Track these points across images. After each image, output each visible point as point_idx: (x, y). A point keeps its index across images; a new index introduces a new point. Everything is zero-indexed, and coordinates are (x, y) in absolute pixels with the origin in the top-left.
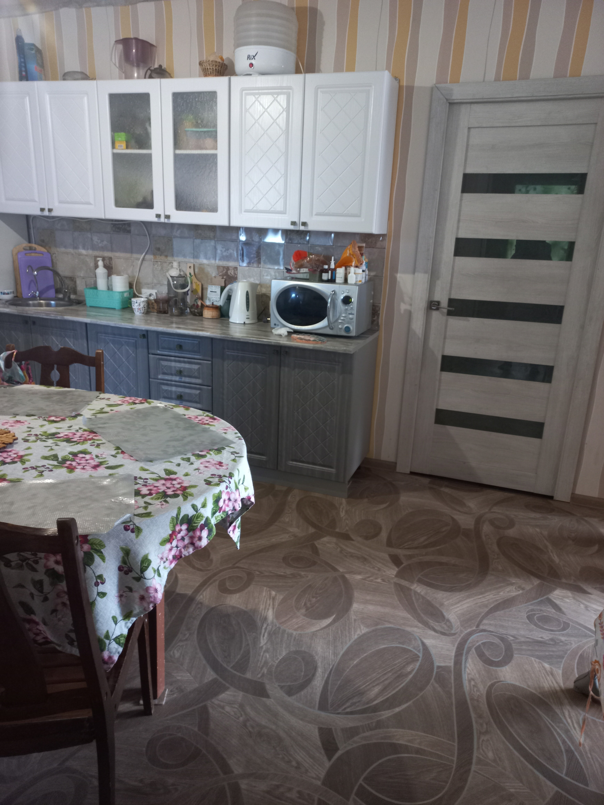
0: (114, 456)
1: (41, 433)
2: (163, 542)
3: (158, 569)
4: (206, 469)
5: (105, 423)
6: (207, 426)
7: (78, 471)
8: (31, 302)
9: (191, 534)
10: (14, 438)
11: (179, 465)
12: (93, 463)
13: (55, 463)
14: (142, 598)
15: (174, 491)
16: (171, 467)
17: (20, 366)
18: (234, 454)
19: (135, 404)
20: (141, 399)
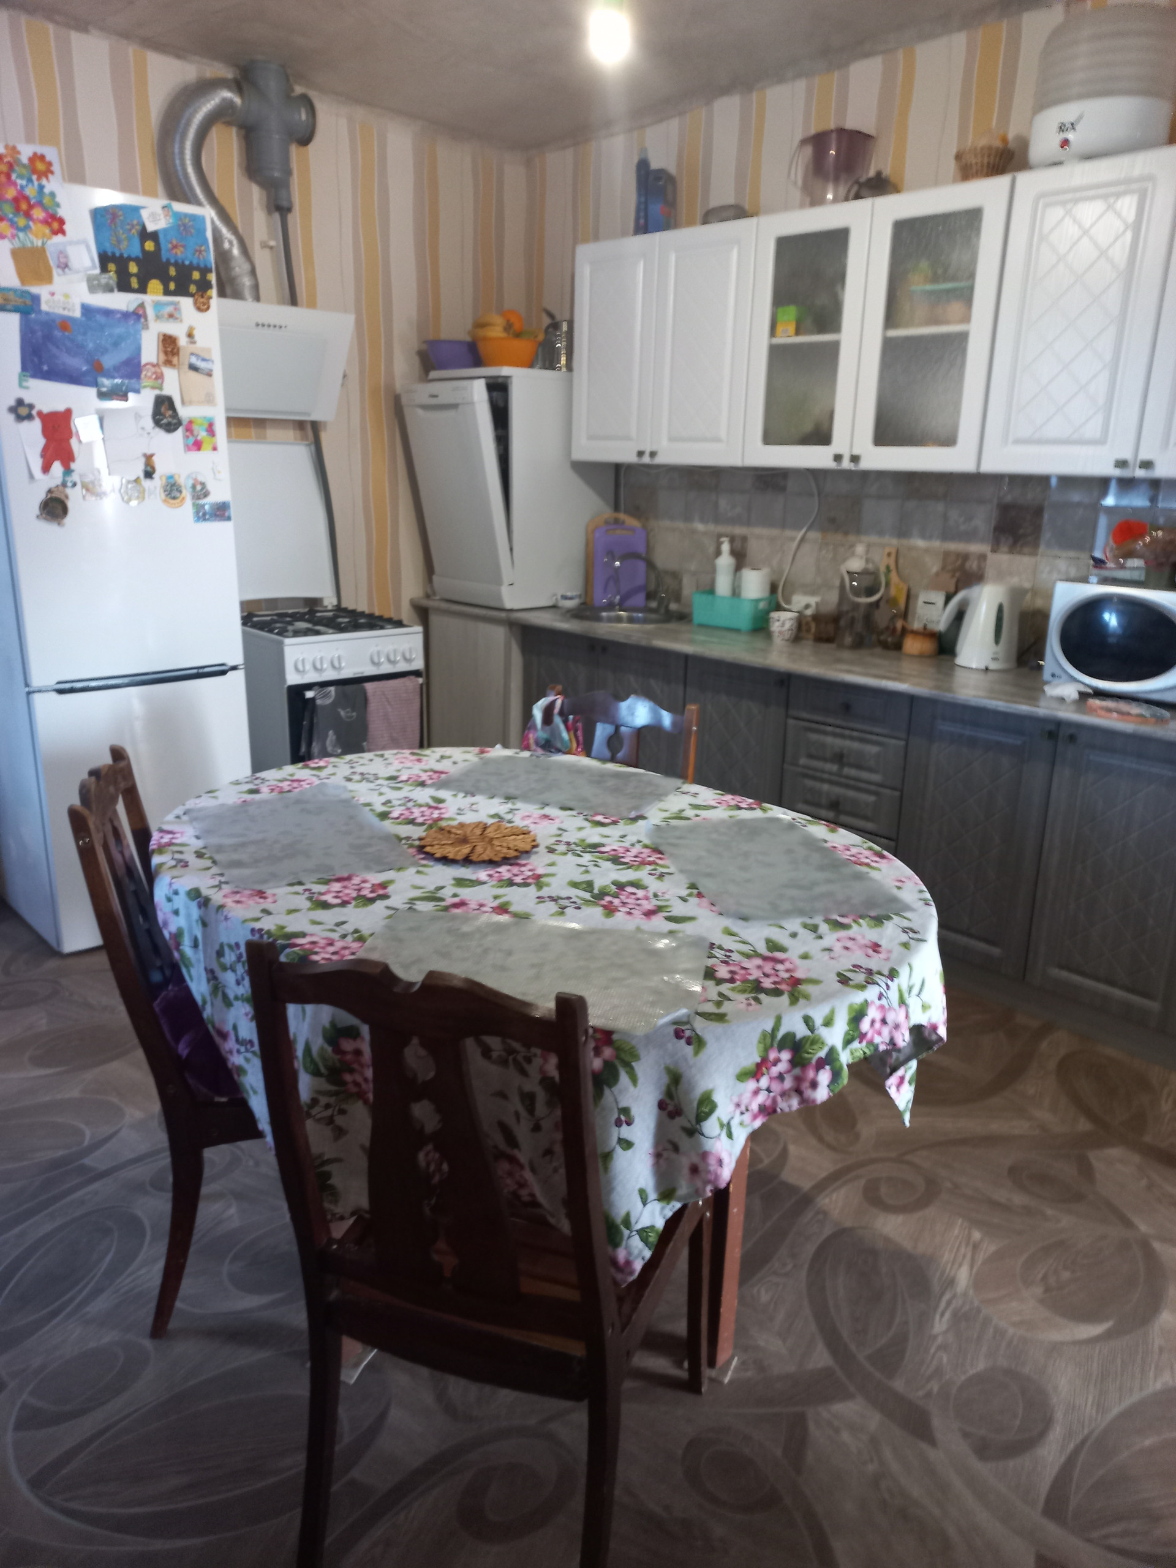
0: (684, 900)
1: (577, 841)
2: (743, 1076)
3: (729, 1124)
4: (845, 952)
5: (680, 838)
6: (864, 869)
7: (620, 916)
8: (604, 614)
9: (797, 1071)
10: (533, 844)
11: (794, 935)
12: (648, 906)
13: (587, 896)
14: (694, 1170)
15: (775, 983)
16: (781, 938)
17: (565, 722)
18: (907, 932)
19: (740, 808)
20: (751, 801)
